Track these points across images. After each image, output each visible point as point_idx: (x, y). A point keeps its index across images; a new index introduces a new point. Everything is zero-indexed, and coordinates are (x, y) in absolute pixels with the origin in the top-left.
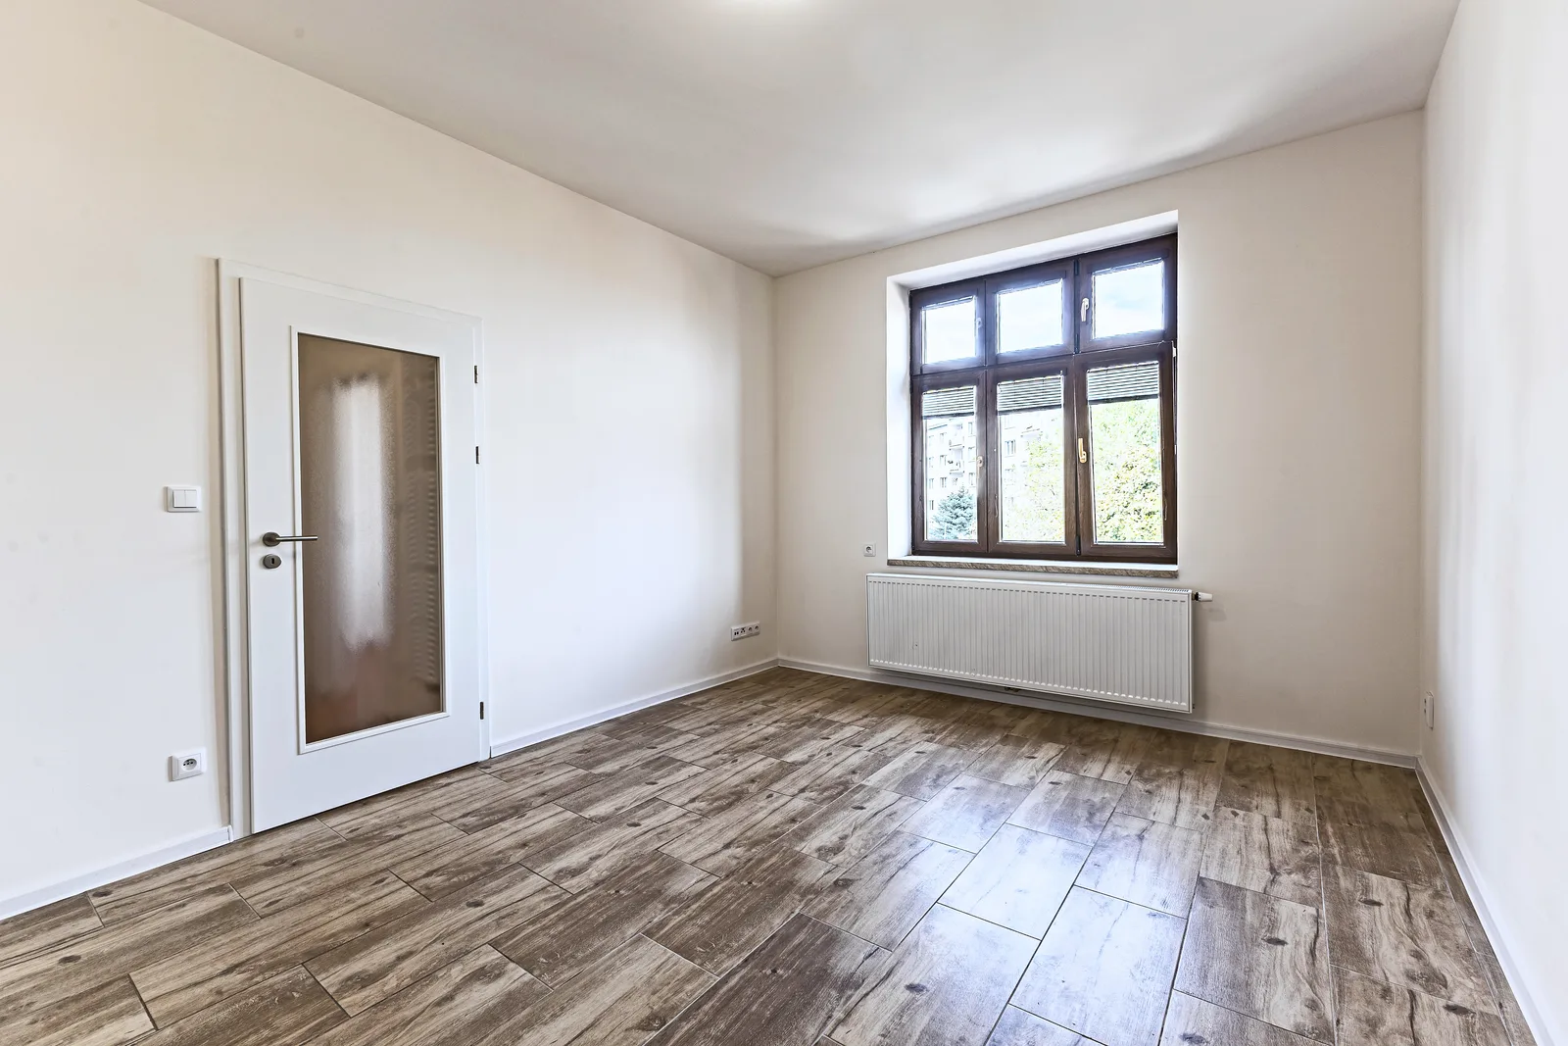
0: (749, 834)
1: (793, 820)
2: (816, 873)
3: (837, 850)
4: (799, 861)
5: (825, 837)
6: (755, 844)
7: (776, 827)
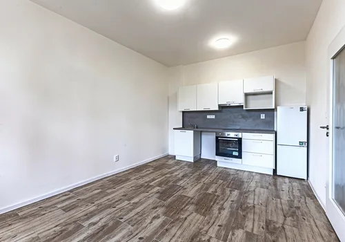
0: (181, 224)
1: (167, 230)
2: (160, 211)
3: (155, 218)
4: (165, 214)
5: (157, 222)
6: (178, 219)
7: (173, 226)
